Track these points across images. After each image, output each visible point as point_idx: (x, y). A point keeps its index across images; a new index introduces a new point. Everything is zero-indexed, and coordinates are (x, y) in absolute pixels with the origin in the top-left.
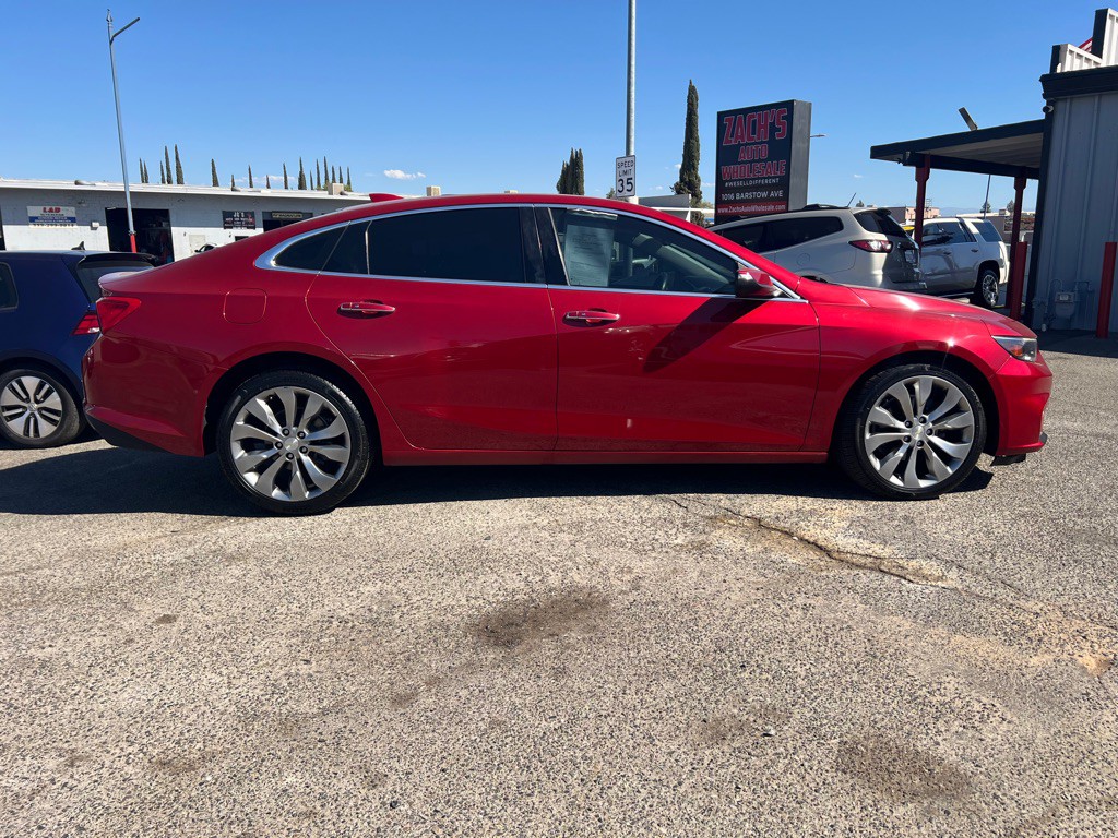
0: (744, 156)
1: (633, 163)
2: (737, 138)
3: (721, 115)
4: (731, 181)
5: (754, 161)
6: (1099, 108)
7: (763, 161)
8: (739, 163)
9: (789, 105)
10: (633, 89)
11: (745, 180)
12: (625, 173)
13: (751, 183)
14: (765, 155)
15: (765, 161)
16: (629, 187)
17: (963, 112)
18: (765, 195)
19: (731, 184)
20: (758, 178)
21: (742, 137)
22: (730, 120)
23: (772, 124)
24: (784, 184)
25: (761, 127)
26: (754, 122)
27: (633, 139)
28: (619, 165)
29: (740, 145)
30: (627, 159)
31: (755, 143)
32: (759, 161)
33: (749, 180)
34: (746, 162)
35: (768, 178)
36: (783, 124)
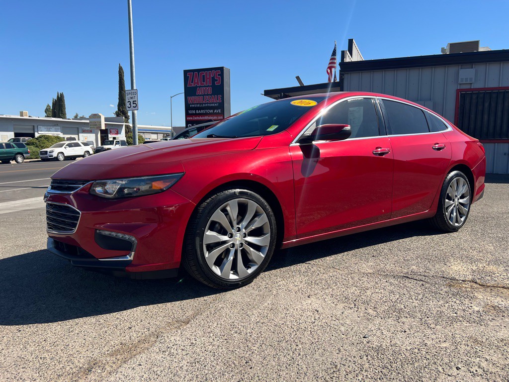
0: (199, 92)
1: (136, 93)
2: (195, 83)
3: (186, 72)
4: (193, 104)
5: (205, 95)
6: (373, 76)
7: (209, 95)
8: (197, 96)
9: (222, 69)
10: (133, 55)
12: (132, 98)
13: (204, 106)
14: (210, 92)
15: (211, 95)
16: (135, 105)
17: (298, 78)
18: (212, 111)
19: (193, 106)
20: (208, 103)
21: (198, 83)
22: (191, 75)
23: (213, 78)
24: (221, 106)
25: (207, 79)
26: (204, 76)
27: (135, 81)
28: (127, 94)
29: (197, 87)
30: (132, 91)
31: (205, 86)
32: (207, 95)
33: (203, 104)
34: (201, 95)
35: (213, 103)
36: (219, 78)
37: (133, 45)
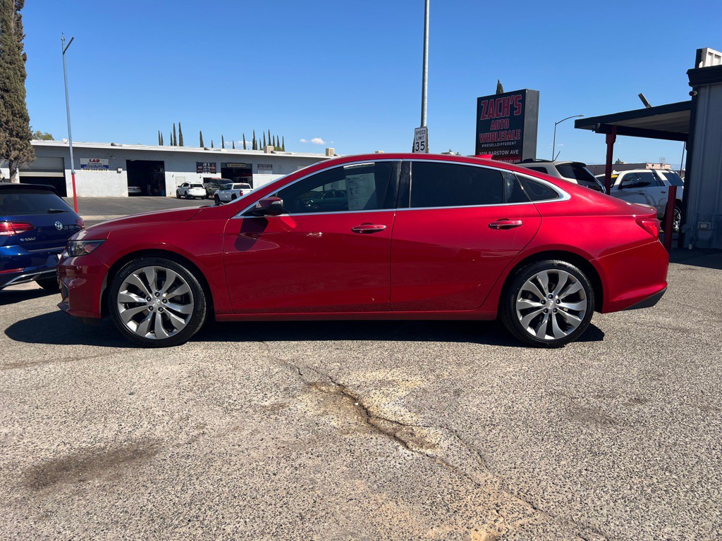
0: (494, 127)
1: (425, 132)
2: (489, 115)
3: (479, 100)
4: (485, 143)
5: (500, 130)
7: (506, 130)
8: (491, 132)
9: (523, 92)
10: (426, 83)
11: (494, 143)
12: (420, 138)
13: (498, 145)
14: (507, 126)
15: (507, 130)
16: (423, 147)
17: (641, 97)
18: (507, 152)
19: (485, 146)
20: (503, 142)
21: (493, 114)
22: (485, 103)
23: (512, 106)
24: (519, 145)
25: (504, 107)
26: (501, 104)
27: (425, 116)
28: (416, 133)
29: (491, 119)
30: (422, 129)
31: (501, 118)
32: (504, 130)
33: (496, 143)
34: (495, 131)
35: (509, 141)
36: (519, 105)
37: (427, 70)
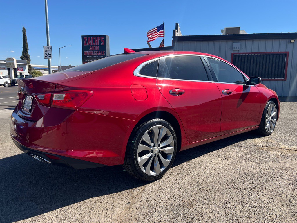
0: (91, 49)
1: (51, 48)
2: (88, 44)
3: (83, 37)
4: (87, 56)
5: (95, 51)
7: (98, 51)
8: (90, 51)
9: (105, 36)
10: (48, 25)
11: (92, 56)
12: (48, 51)
13: (94, 57)
14: (98, 49)
15: (99, 51)
16: (50, 55)
17: (148, 43)
19: (87, 57)
20: (96, 56)
21: (90, 44)
22: (86, 38)
23: (100, 41)
25: (96, 41)
26: (94, 40)
28: (45, 49)
29: (89, 46)
30: (48, 47)
31: (95, 46)
32: (96, 51)
33: (93, 56)
34: (92, 51)
35: (100, 56)
36: (102, 41)
37: (48, 19)
